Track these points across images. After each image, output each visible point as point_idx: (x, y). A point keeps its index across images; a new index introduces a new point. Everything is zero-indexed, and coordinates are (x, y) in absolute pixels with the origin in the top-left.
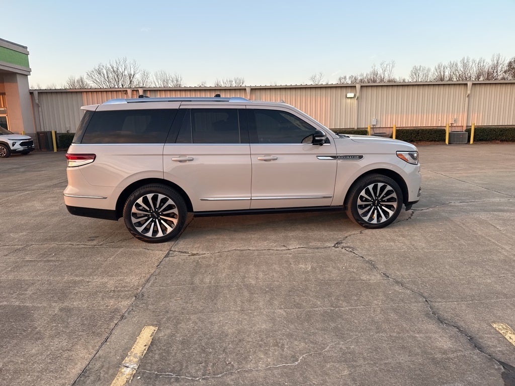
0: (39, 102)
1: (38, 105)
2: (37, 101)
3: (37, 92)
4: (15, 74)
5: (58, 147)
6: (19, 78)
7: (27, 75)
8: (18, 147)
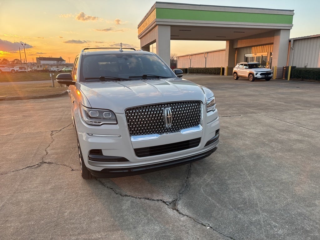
0: (293, 47)
1: (292, 48)
2: (292, 46)
3: (293, 40)
4: (280, 30)
5: (291, 77)
6: (282, 33)
7: (290, 29)
8: (259, 76)
